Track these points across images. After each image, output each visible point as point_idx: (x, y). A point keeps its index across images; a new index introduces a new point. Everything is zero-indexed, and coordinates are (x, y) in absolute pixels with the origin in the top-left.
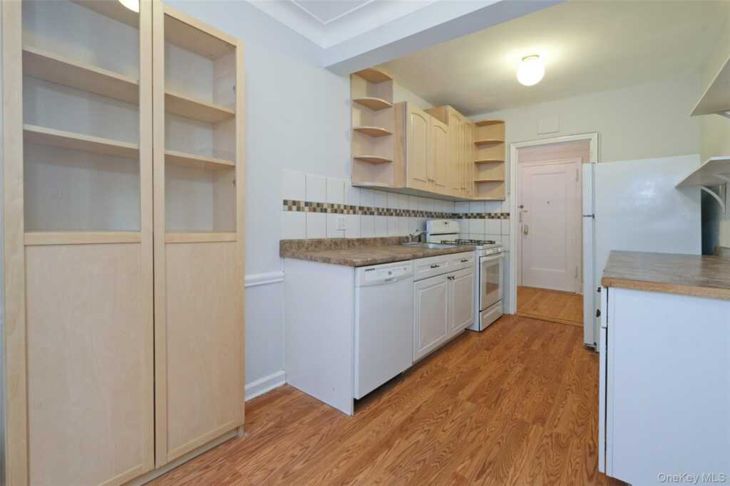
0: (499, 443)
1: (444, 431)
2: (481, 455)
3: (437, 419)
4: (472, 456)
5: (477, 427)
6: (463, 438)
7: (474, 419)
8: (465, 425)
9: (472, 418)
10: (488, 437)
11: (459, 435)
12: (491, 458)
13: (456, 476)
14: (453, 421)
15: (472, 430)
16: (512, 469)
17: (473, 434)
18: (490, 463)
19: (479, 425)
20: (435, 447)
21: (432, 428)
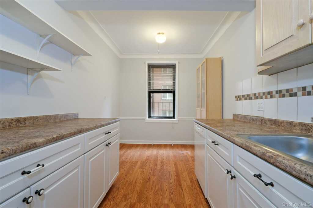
0: (147, 188)
1: (166, 185)
2: (151, 183)
3: (172, 189)
4: (153, 182)
5: (157, 191)
6: (159, 186)
7: (160, 195)
8: (161, 191)
9: (161, 195)
10: (151, 189)
11: (161, 186)
12: (148, 183)
13: (155, 176)
14: (166, 190)
15: (158, 190)
16: (141, 183)
17: (157, 188)
18: (148, 181)
19: (156, 193)
20: (165, 180)
21: (171, 185)
